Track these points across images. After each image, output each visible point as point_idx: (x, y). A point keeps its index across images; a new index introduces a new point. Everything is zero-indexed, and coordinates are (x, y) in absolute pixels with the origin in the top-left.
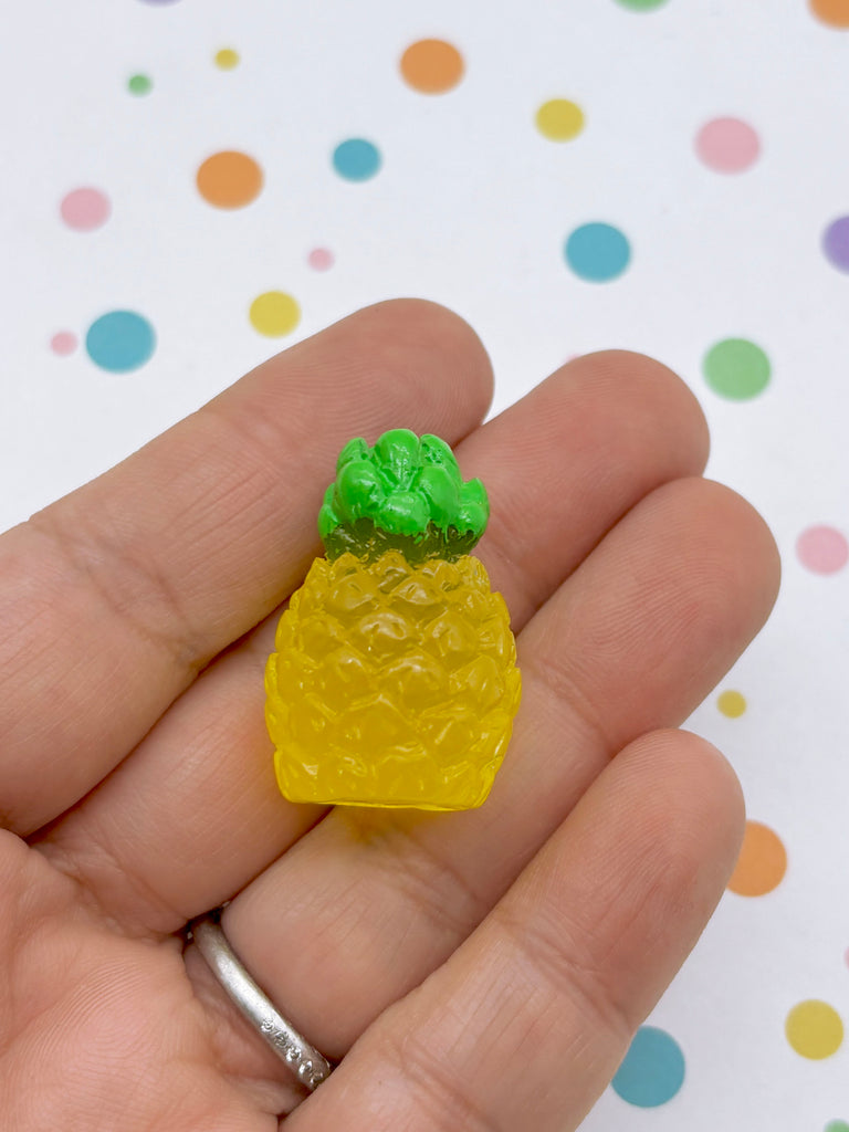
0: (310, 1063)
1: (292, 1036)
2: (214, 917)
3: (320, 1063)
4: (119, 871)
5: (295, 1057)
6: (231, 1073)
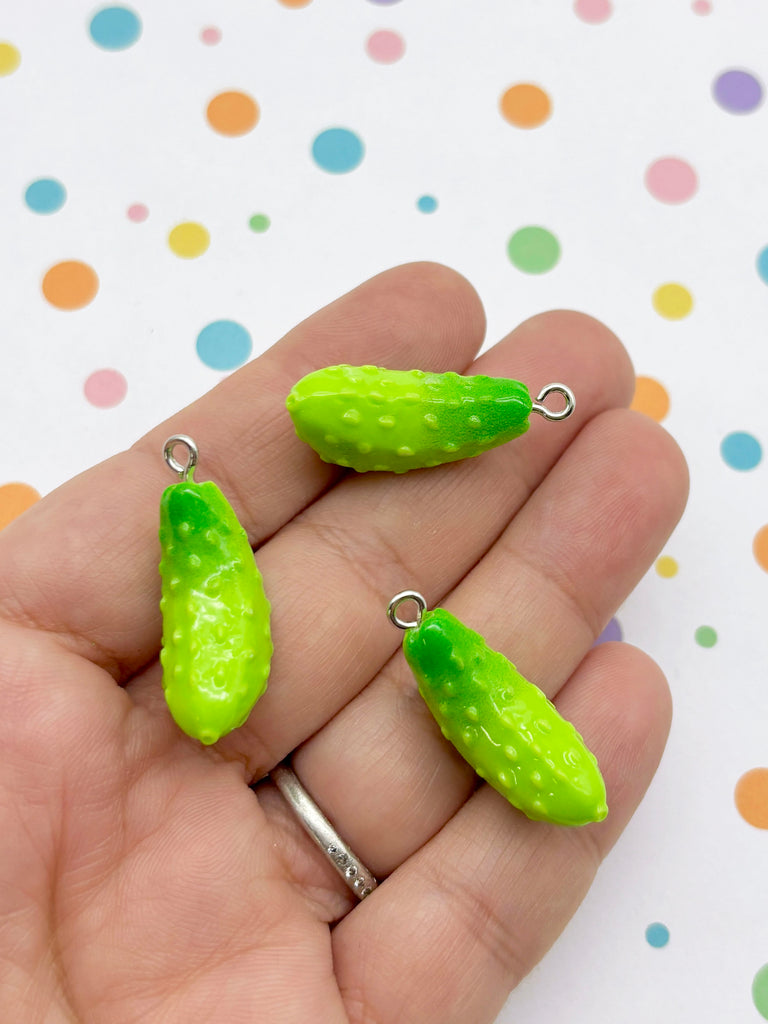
0: (363, 879)
1: (351, 857)
3: (370, 879)
5: (352, 874)
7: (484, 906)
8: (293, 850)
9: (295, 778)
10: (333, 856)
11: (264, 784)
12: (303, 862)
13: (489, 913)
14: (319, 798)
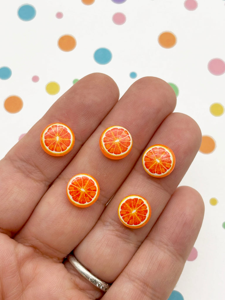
0: (103, 286)
1: (97, 280)
2: (72, 254)
3: (106, 285)
4: (41, 243)
5: (99, 285)
6: (82, 289)
7: (145, 284)
8: (78, 280)
9: (75, 258)
10: (92, 281)
11: (65, 261)
12: (82, 284)
13: (148, 286)
14: (84, 263)
